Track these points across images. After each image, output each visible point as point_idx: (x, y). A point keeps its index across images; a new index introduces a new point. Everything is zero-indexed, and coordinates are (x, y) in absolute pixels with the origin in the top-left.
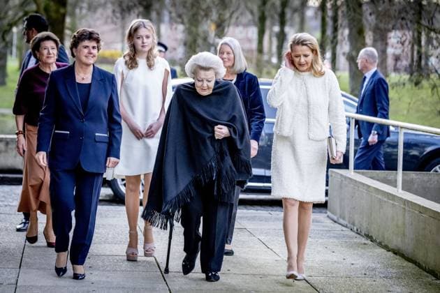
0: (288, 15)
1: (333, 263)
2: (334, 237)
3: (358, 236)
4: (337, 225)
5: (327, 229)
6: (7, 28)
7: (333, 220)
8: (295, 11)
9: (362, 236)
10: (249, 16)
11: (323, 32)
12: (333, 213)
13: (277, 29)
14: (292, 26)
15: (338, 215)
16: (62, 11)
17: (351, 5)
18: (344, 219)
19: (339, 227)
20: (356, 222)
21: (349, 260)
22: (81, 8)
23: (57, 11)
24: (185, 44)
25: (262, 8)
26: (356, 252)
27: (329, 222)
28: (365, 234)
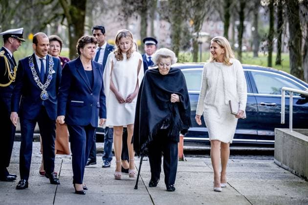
0: (246, 13)
1: (278, 197)
2: (279, 178)
3: (296, 176)
4: (281, 168)
5: (274, 172)
6: (43, 26)
7: (278, 165)
8: (251, 9)
9: (299, 176)
10: (218, 15)
11: (272, 25)
12: (278, 160)
13: (238, 23)
14: (248, 21)
15: (282, 162)
16: (82, 13)
17: (290, 8)
18: (286, 164)
19: (282, 170)
20: (295, 167)
21: (290, 195)
22: (96, 11)
23: (79, 14)
24: (171, 37)
25: (227, 10)
26: (294, 189)
27: (275, 167)
28: (301, 176)
